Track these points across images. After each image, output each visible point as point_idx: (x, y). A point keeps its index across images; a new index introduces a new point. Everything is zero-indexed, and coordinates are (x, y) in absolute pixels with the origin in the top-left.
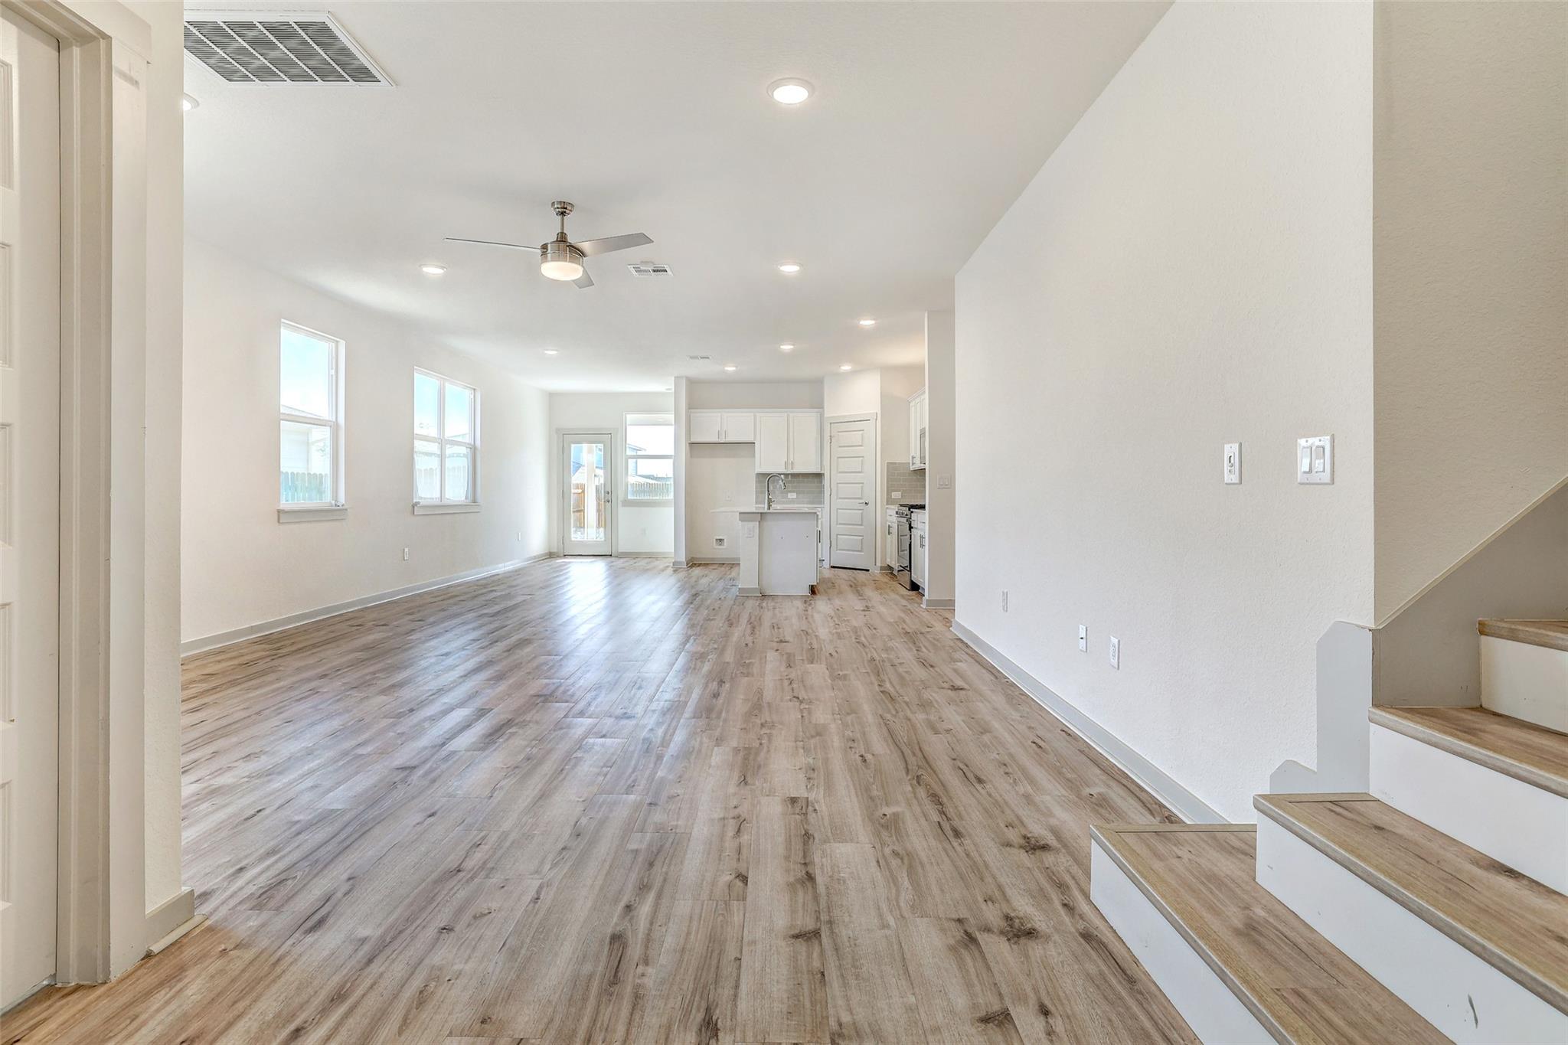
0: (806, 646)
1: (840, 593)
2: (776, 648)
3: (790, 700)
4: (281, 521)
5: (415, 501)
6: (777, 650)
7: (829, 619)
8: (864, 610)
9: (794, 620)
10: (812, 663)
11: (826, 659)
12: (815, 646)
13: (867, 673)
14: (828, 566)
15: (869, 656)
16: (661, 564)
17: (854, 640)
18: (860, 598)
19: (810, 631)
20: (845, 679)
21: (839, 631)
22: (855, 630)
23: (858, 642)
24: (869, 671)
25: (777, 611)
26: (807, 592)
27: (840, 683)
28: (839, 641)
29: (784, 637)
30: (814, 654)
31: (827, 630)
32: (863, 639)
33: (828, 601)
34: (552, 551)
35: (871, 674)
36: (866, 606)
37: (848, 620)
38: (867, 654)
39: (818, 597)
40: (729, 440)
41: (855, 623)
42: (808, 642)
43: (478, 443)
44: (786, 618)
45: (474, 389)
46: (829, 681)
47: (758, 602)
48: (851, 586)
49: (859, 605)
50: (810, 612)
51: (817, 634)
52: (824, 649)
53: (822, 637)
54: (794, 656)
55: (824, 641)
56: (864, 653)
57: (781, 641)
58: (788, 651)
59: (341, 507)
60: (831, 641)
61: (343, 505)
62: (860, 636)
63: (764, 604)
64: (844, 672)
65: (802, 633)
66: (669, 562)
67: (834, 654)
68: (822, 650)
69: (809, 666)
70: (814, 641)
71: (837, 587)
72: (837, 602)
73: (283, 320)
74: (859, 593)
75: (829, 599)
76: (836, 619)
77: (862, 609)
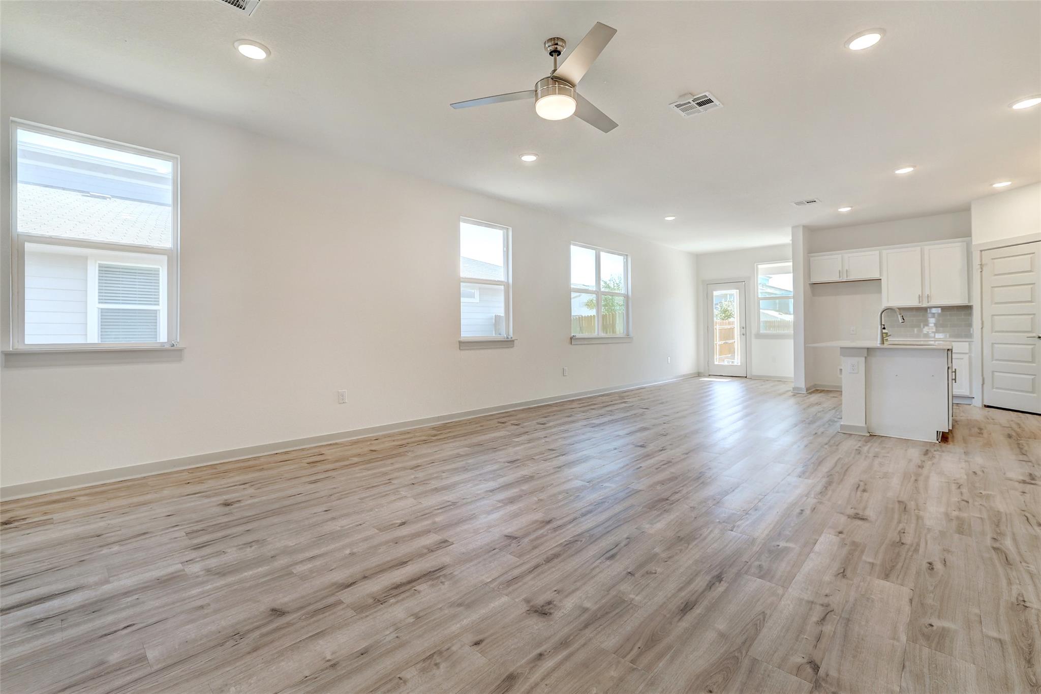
0: (893, 535)
1: (988, 444)
2: (840, 529)
3: (798, 670)
4: (461, 348)
5: (572, 335)
6: (841, 533)
7: (954, 487)
8: (1024, 482)
9: (895, 482)
10: (887, 577)
11: (918, 573)
12: (908, 539)
13: (1001, 642)
14: (979, 404)
15: (1014, 593)
16: (782, 388)
17: (989, 542)
18: (1021, 457)
19: (911, 505)
20: (940, 647)
21: (964, 515)
22: (997, 520)
23: (995, 549)
24: (1006, 637)
25: (877, 461)
26: (933, 438)
27: (926, 651)
28: (957, 536)
29: (865, 508)
30: (898, 554)
31: (942, 510)
32: (1008, 543)
33: (963, 456)
34: (700, 371)
35: (1010, 649)
36: (1031, 475)
37: (988, 497)
38: (1010, 583)
39: (949, 446)
40: (852, 278)
41: (1000, 505)
42: (901, 526)
43: (630, 294)
44: (886, 475)
45: (627, 255)
46: (904, 638)
47: (859, 444)
48: (1010, 436)
49: (1016, 471)
50: (925, 471)
51: (921, 513)
52: (921, 550)
53: (929, 523)
54: (862, 552)
55: (929, 530)
56: (1004, 582)
57: (857, 517)
58: (858, 539)
59: (510, 339)
60: (942, 534)
61: (512, 338)
62: (1002, 534)
63: (866, 449)
64: (946, 624)
65: (897, 505)
66: (790, 387)
67: (938, 566)
68: (916, 550)
69: (879, 584)
70: (911, 529)
71: (985, 435)
72: (978, 460)
73: (461, 217)
74: (1021, 449)
75: (966, 453)
76: (965, 490)
77: (1021, 478)
